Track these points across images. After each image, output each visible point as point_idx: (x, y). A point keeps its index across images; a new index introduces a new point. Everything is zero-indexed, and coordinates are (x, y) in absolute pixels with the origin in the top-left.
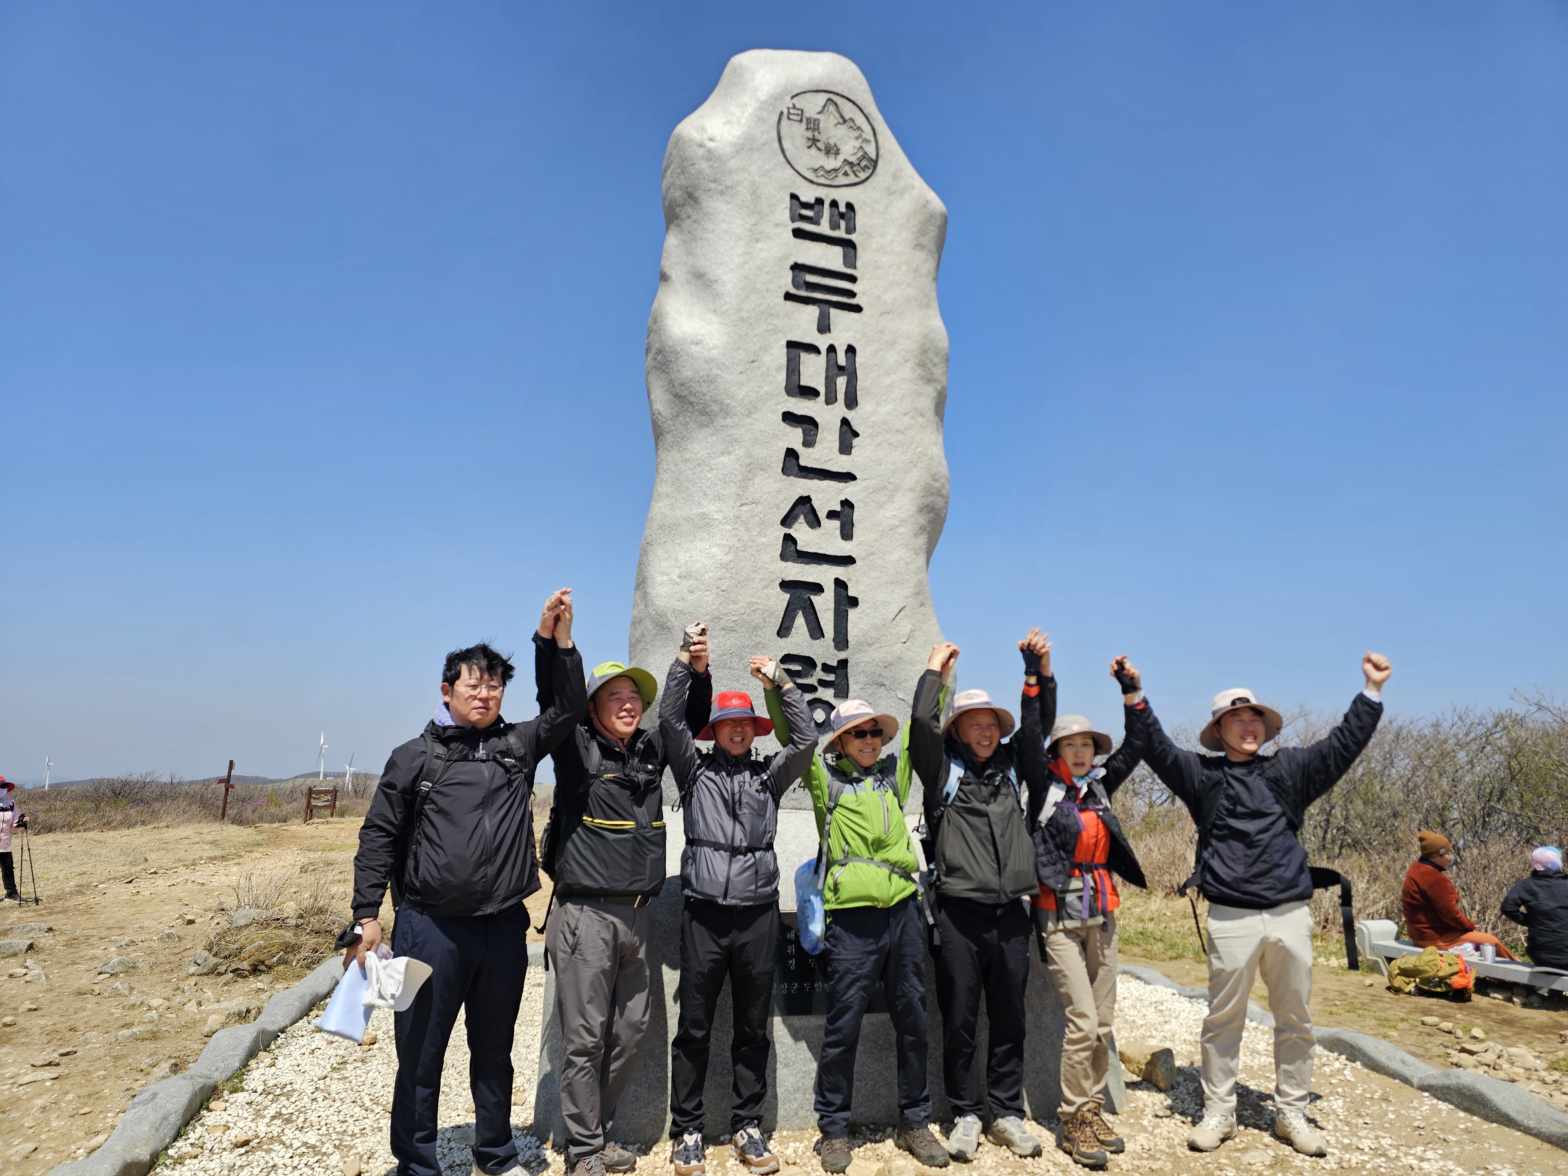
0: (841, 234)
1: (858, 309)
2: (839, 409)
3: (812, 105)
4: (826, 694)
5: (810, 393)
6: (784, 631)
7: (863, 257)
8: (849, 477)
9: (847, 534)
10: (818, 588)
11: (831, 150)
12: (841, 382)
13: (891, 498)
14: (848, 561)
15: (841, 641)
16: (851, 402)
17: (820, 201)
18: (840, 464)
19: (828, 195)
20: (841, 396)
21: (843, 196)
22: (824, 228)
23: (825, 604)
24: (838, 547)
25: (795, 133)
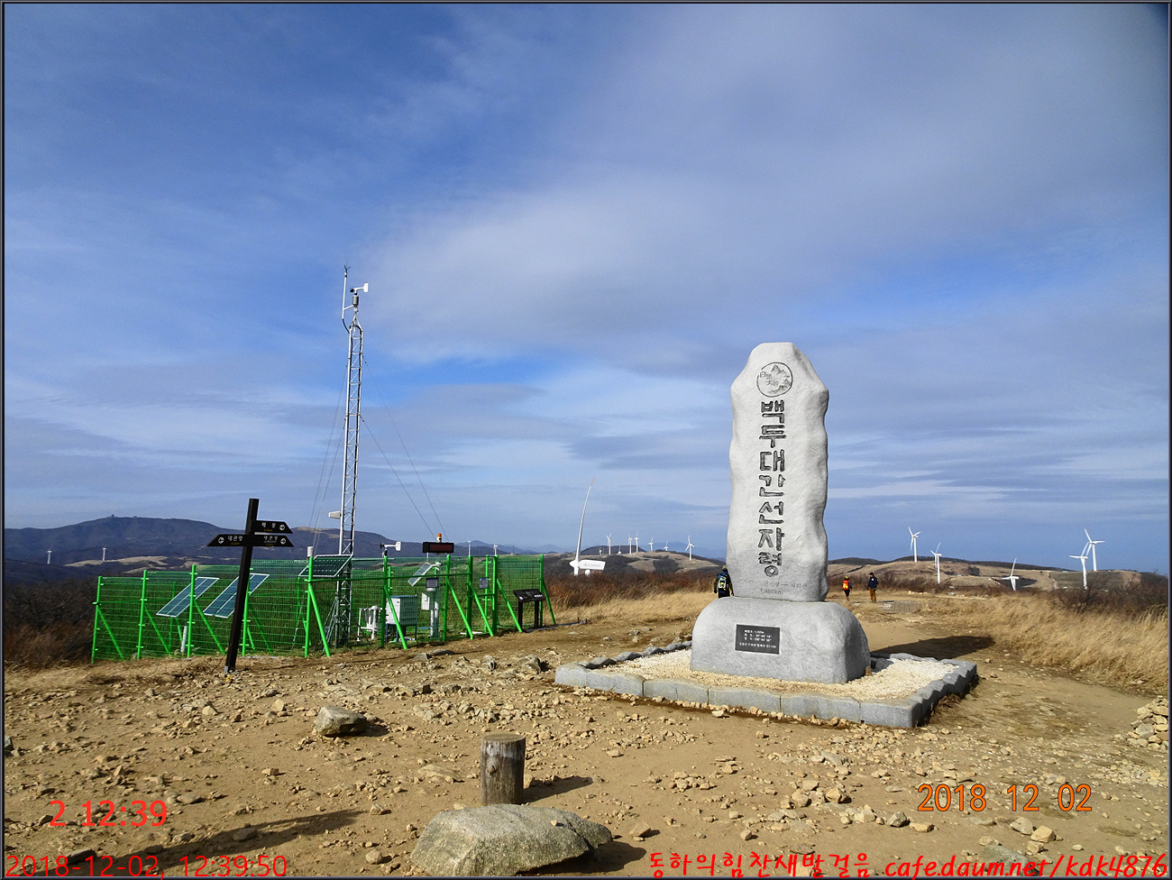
0: (779, 412)
1: (784, 437)
2: (778, 472)
3: (768, 370)
4: (775, 564)
5: (767, 468)
6: (760, 546)
7: (787, 419)
8: (781, 494)
9: (781, 513)
10: (771, 531)
11: (775, 383)
12: (779, 463)
13: (797, 499)
14: (781, 522)
15: (779, 547)
16: (782, 469)
17: (772, 402)
18: (780, 490)
19: (773, 400)
20: (779, 468)
21: (779, 399)
22: (773, 412)
23: (773, 536)
24: (779, 518)
25: (763, 380)
